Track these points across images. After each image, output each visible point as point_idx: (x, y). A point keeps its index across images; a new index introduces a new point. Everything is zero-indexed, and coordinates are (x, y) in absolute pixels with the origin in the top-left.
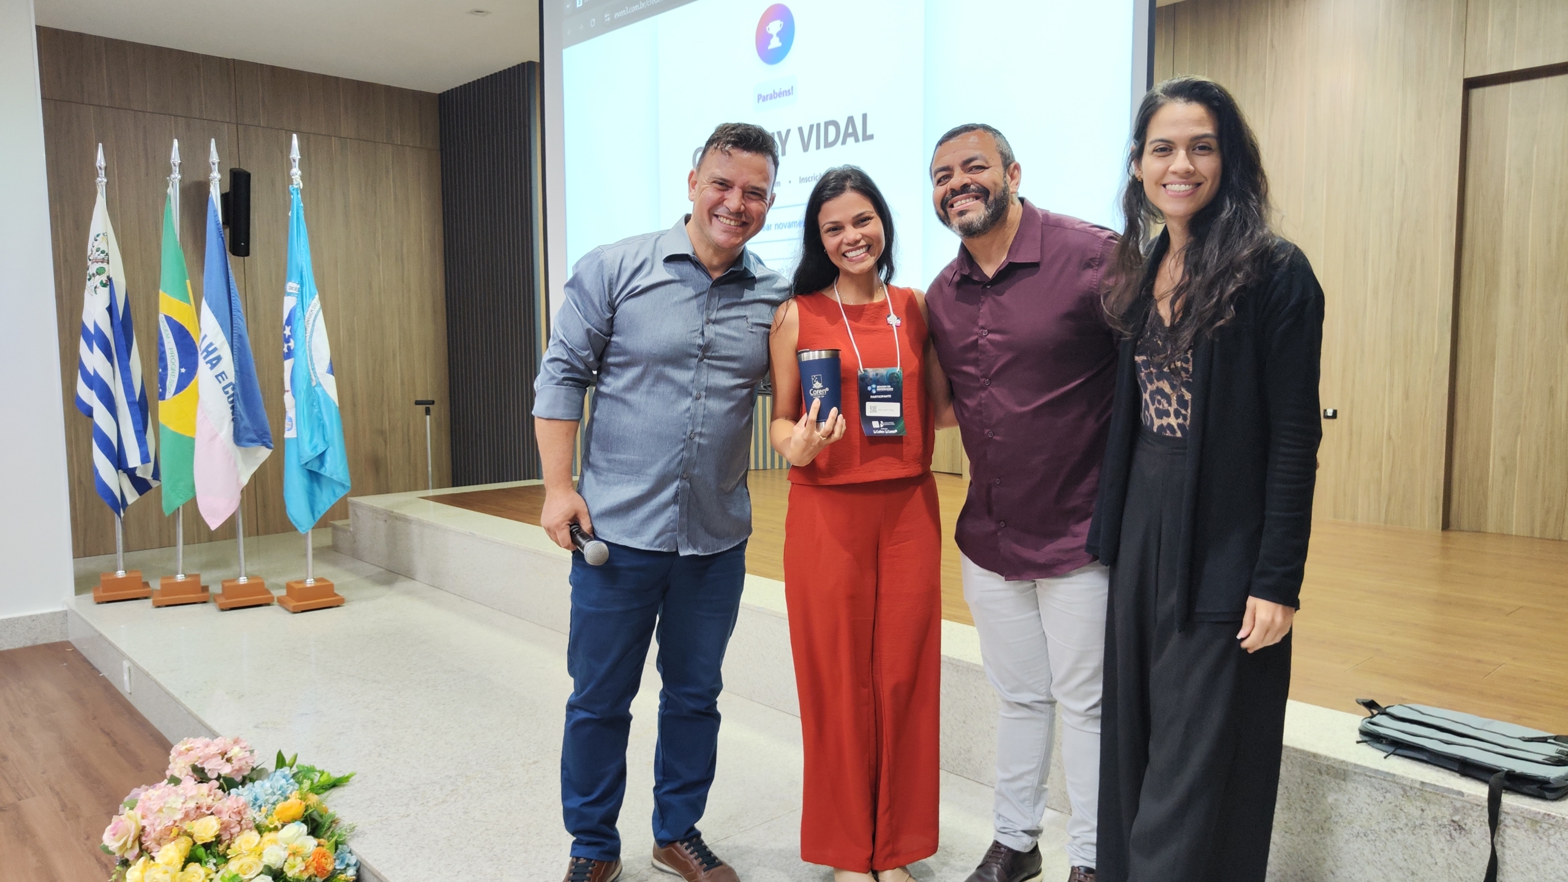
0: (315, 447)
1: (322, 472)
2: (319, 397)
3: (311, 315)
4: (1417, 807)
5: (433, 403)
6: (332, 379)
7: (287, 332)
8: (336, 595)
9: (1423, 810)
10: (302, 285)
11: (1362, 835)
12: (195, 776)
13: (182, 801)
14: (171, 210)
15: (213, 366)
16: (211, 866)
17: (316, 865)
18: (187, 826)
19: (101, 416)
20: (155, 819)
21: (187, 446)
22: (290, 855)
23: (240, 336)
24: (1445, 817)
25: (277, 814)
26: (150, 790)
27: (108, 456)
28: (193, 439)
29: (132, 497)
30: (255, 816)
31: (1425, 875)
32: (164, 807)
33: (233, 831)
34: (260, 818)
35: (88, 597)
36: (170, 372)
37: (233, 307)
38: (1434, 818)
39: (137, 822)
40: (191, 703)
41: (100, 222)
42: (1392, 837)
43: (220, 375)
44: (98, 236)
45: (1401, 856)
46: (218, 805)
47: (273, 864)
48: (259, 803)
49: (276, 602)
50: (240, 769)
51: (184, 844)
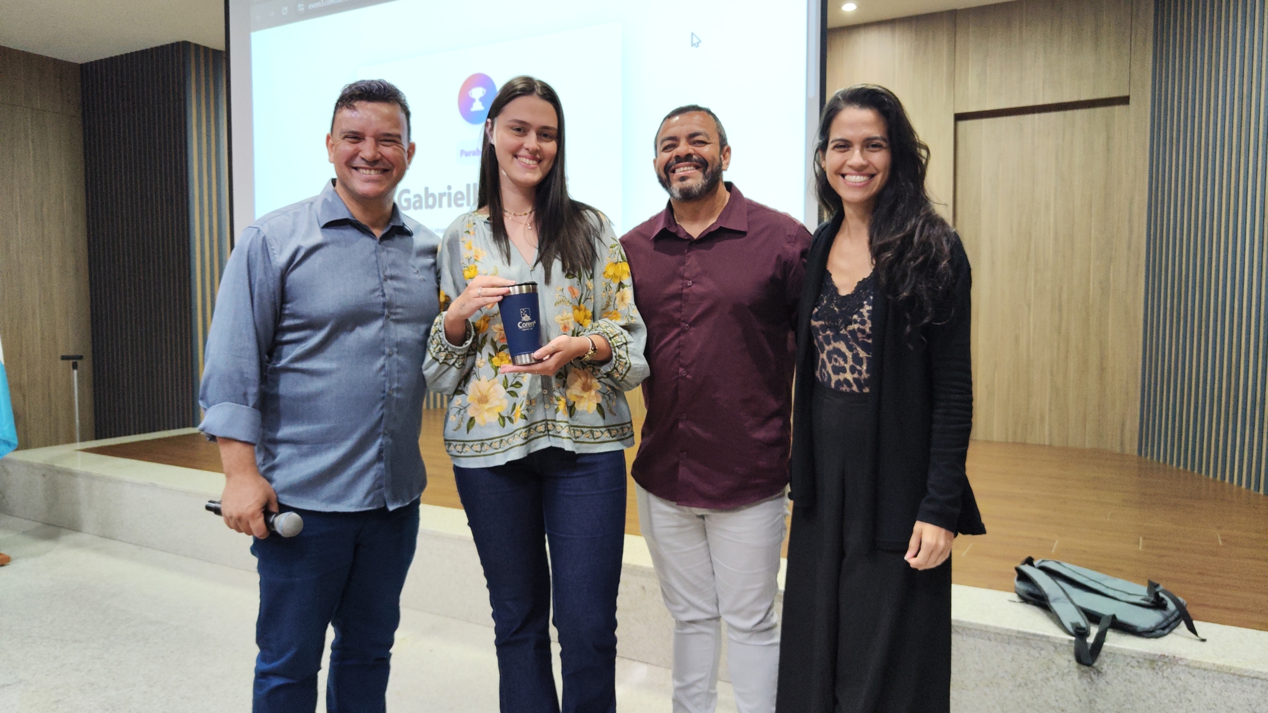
5: (81, 358)
11: (1023, 685)
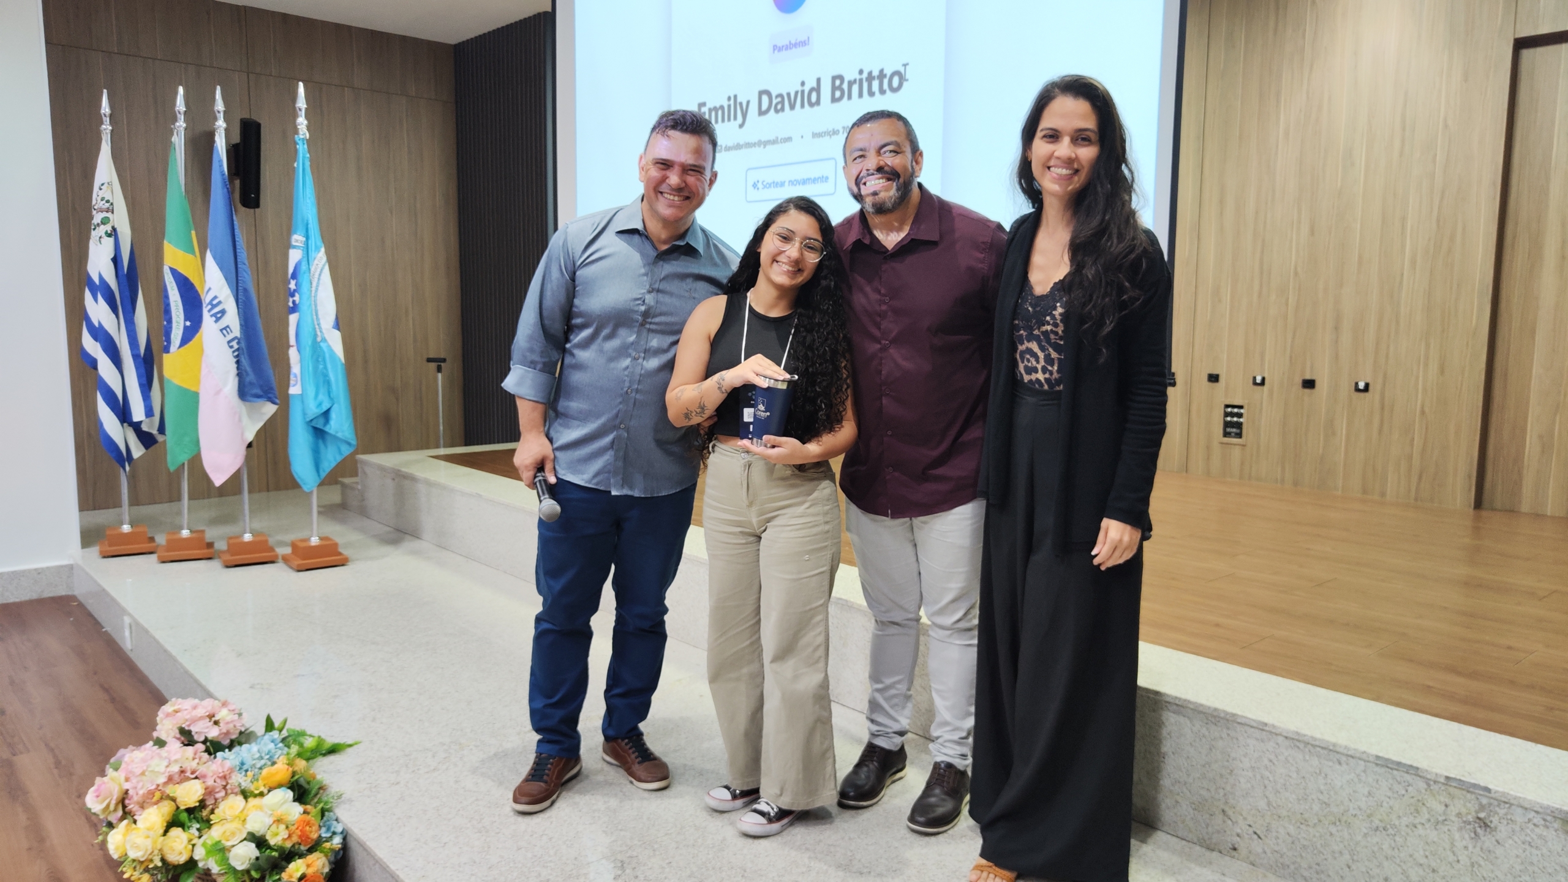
0: (320, 405)
1: (327, 429)
2: (324, 353)
3: (316, 269)
4: (1440, 802)
6: (337, 334)
7: (292, 286)
8: (340, 554)
9: (1446, 806)
10: (307, 238)
11: (1381, 829)
12: (183, 739)
13: (165, 763)
14: (176, 159)
15: (218, 320)
16: (194, 831)
17: (300, 833)
18: (171, 790)
19: (106, 368)
20: (138, 782)
21: (191, 400)
22: (274, 822)
23: (245, 290)
24: (1470, 814)
25: (264, 779)
26: (135, 752)
27: (113, 409)
28: (196, 395)
29: (138, 451)
30: (241, 781)
31: (1446, 873)
32: (147, 770)
33: (218, 796)
34: (245, 782)
35: (94, 551)
36: (174, 325)
37: (239, 260)
38: (1459, 815)
39: (120, 785)
40: (188, 662)
41: (105, 170)
42: (1413, 831)
43: (225, 328)
44: (103, 185)
45: (1422, 853)
46: (202, 769)
47: (257, 830)
48: (245, 767)
49: (280, 560)
50: (228, 733)
51: (167, 808)
